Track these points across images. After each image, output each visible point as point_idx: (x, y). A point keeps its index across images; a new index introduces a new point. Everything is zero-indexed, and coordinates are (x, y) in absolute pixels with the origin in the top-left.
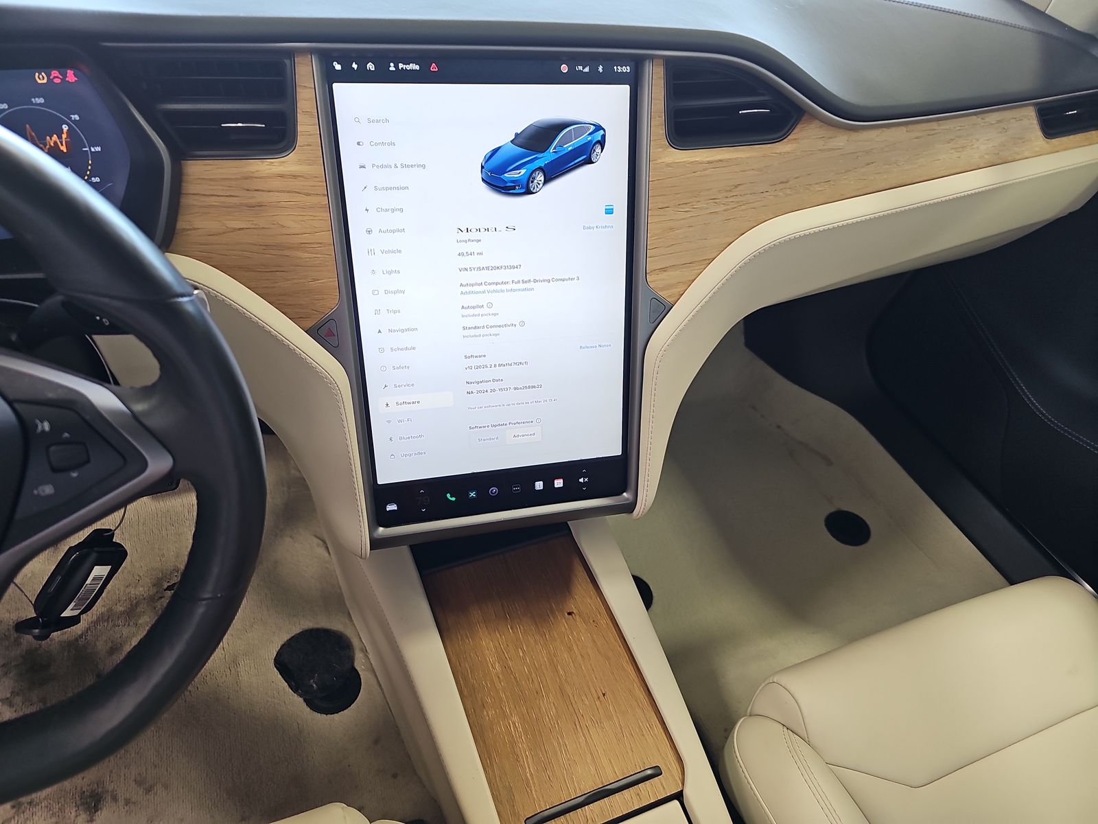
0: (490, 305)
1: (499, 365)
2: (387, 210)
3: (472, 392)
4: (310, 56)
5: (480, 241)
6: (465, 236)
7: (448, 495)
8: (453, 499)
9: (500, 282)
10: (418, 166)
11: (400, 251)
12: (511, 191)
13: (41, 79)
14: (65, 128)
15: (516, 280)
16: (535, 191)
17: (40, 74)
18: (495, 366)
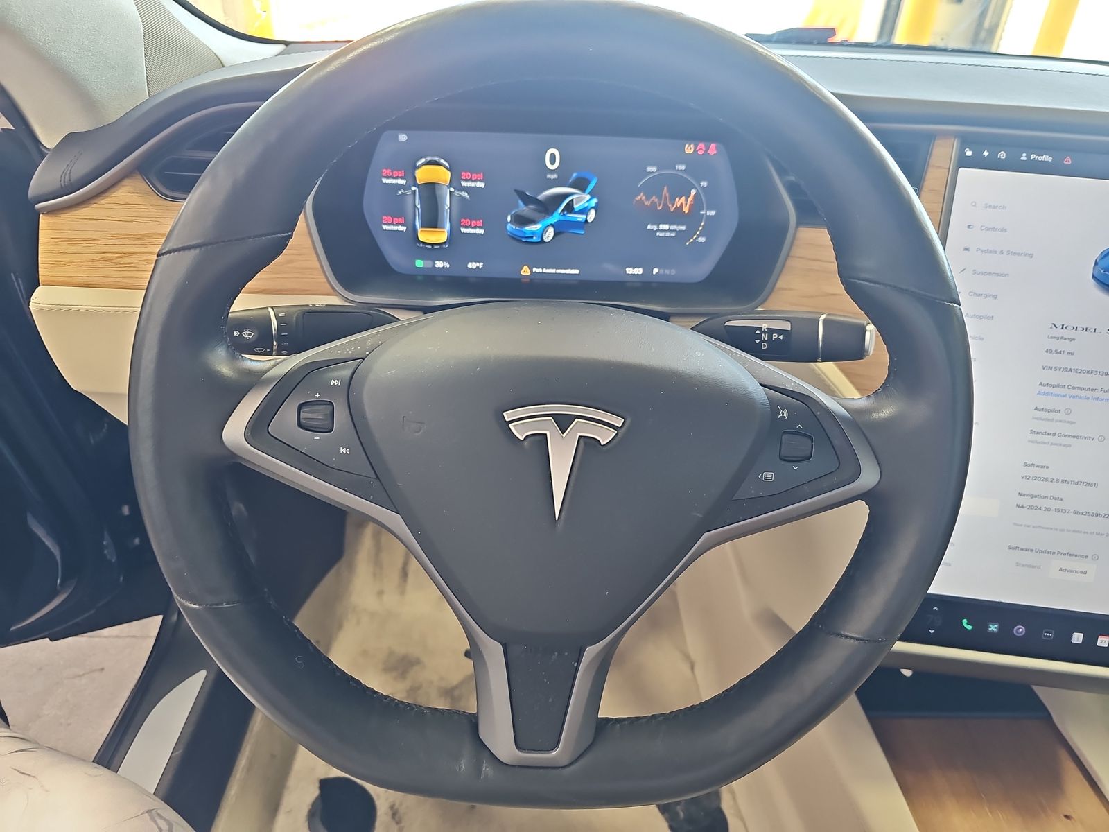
0: (1068, 411)
1: (1063, 481)
2: (980, 295)
3: (1023, 507)
4: (953, 139)
5: (1074, 340)
6: (1059, 332)
7: (965, 622)
8: (970, 627)
9: (1087, 387)
10: (1026, 255)
13: (689, 149)
14: (693, 192)
17: (690, 145)
18: (1058, 481)
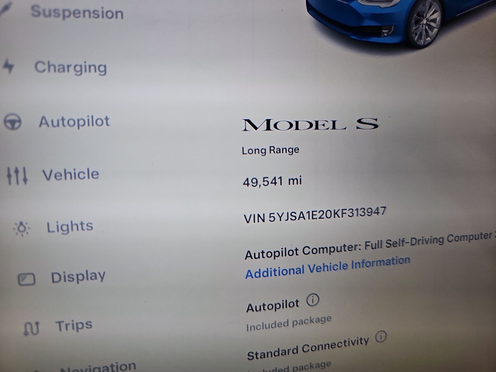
0: (314, 300)
5: (296, 150)
6: (262, 138)
9: (339, 245)
11: (94, 175)
12: (374, 39)
15: (374, 241)
16: (422, 42)
